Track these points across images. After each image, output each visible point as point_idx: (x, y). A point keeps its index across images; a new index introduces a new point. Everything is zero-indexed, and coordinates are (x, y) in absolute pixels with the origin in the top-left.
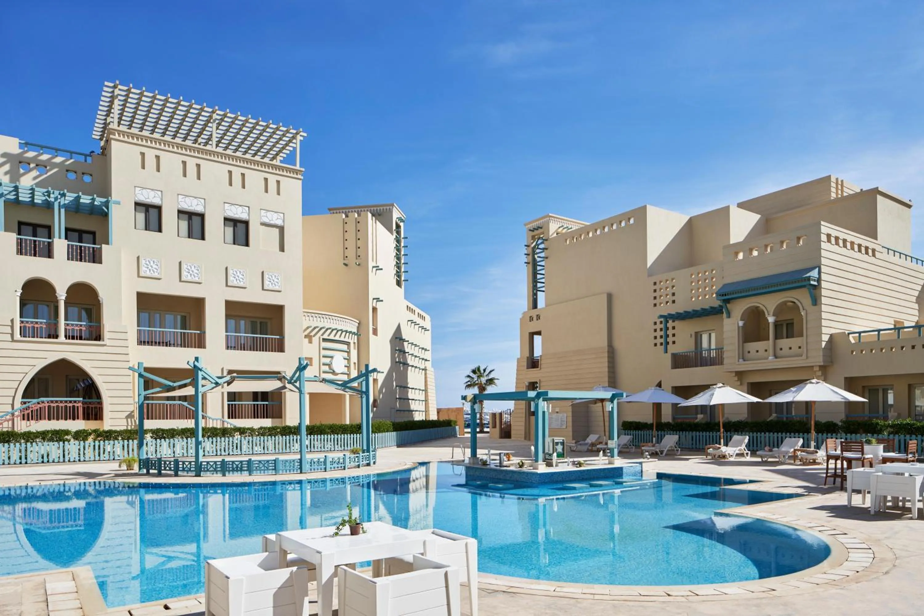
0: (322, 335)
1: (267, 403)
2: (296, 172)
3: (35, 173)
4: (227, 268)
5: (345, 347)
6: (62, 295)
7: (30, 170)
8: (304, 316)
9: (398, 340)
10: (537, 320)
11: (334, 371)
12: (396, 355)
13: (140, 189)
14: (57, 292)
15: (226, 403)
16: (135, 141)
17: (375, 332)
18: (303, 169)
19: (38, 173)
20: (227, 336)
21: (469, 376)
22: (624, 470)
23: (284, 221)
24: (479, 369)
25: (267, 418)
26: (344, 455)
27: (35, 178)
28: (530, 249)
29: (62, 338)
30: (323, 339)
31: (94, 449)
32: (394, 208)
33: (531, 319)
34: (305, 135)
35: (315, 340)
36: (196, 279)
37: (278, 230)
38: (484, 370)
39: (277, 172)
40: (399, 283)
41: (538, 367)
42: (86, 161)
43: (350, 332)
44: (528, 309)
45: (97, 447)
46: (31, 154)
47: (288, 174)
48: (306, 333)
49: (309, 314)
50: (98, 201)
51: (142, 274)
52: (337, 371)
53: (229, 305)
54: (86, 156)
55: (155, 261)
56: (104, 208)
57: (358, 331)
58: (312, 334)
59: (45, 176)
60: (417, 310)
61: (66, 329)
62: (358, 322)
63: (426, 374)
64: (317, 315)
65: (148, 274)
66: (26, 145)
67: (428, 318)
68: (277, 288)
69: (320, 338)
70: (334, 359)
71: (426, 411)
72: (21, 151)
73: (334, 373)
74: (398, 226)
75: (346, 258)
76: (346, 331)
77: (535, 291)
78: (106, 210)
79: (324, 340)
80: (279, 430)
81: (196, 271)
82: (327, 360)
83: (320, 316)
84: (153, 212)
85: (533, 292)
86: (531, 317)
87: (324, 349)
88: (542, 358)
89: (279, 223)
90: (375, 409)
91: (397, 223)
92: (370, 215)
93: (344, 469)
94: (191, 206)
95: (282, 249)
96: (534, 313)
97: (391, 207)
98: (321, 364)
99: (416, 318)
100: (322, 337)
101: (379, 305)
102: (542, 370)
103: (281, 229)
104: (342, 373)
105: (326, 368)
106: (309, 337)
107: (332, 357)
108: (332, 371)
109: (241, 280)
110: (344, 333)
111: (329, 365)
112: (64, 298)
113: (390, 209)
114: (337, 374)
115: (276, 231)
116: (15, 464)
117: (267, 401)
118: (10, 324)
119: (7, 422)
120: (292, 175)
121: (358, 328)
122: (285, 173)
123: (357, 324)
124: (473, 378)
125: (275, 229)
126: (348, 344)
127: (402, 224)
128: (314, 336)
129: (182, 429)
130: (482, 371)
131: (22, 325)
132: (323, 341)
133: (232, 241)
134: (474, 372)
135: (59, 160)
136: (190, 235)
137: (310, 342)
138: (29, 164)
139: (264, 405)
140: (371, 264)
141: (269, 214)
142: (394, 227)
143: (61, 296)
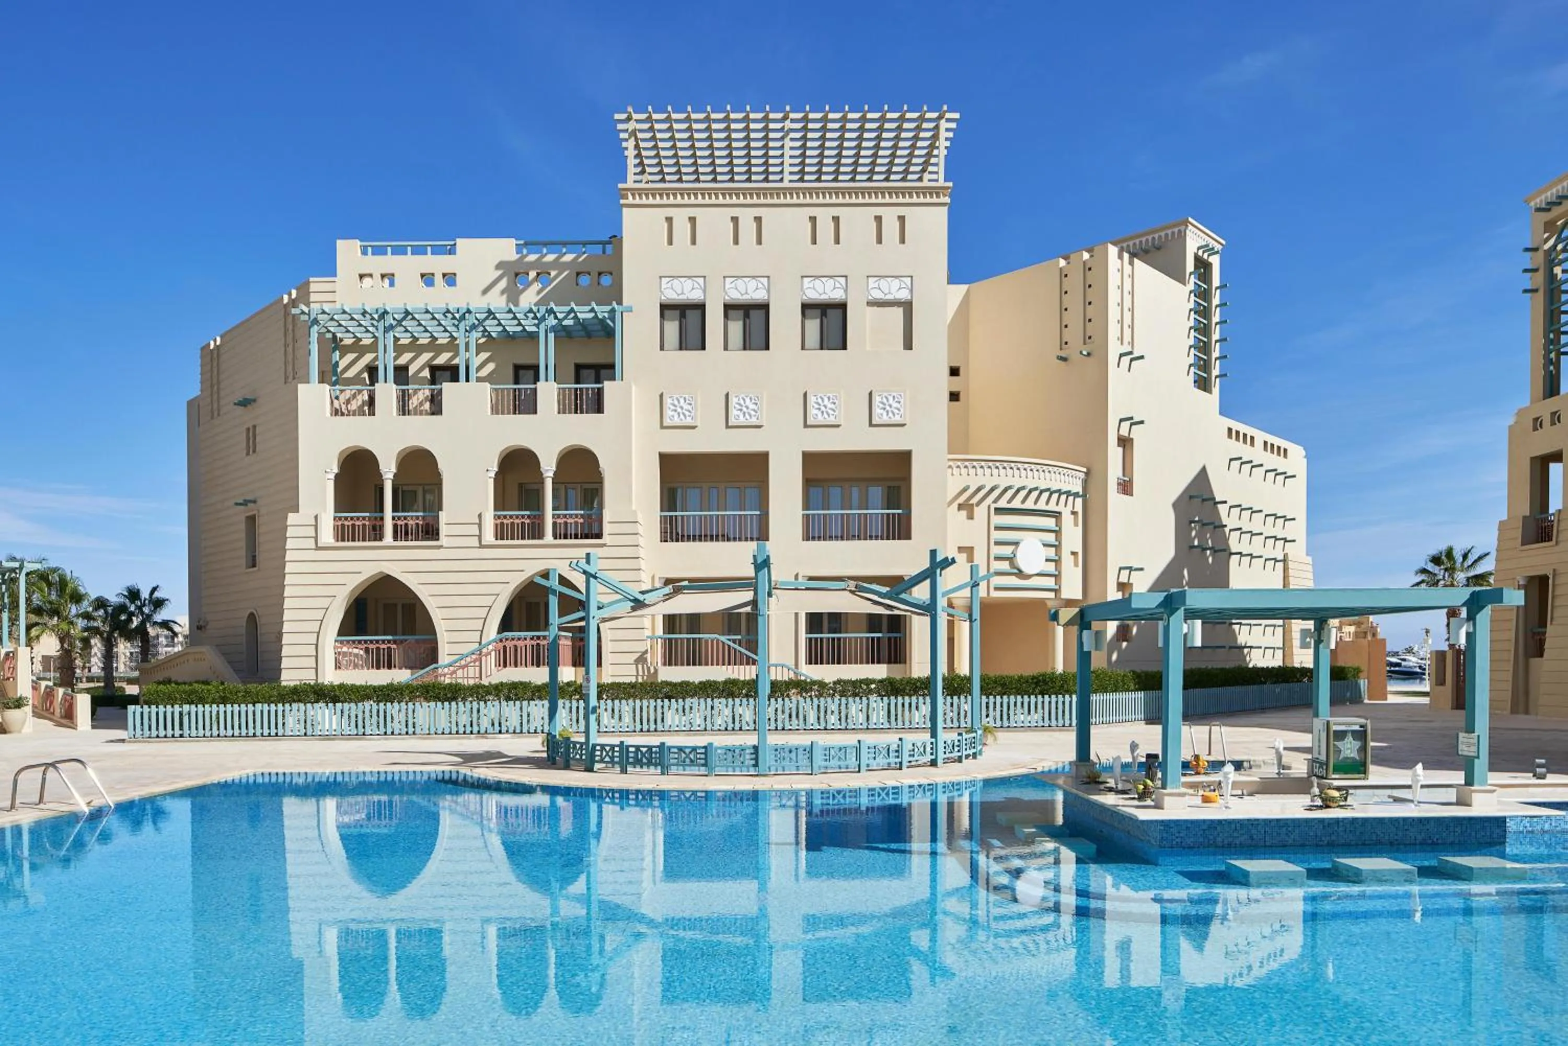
0: (995, 502)
1: (880, 635)
2: (936, 191)
3: (536, 286)
4: (805, 395)
5: (1050, 523)
6: (548, 467)
7: (529, 284)
8: (950, 467)
9: (1197, 501)
10: (1553, 423)
11: (1020, 571)
12: (1194, 533)
13: (668, 279)
14: (542, 465)
15: (803, 636)
16: (658, 200)
17: (1126, 487)
18: (950, 184)
19: (540, 286)
20: (806, 518)
21: (1424, 571)
22: (1511, 826)
23: (911, 291)
24: (1449, 553)
25: (879, 662)
26: (901, 739)
27: (539, 293)
28: (1540, 257)
29: (549, 537)
30: (996, 509)
31: (571, 711)
32: (1190, 227)
33: (1537, 423)
34: (956, 116)
35: (980, 512)
36: (753, 421)
37: (901, 310)
38: (1465, 556)
39: (901, 200)
40: (1203, 384)
41: (1550, 540)
42: (604, 252)
43: (1068, 493)
44: (1533, 401)
45: (574, 709)
46: (532, 258)
47: (922, 200)
48: (961, 500)
49: (967, 463)
50: (602, 311)
51: (667, 422)
52: (1027, 570)
53: (810, 459)
54: (604, 243)
55: (687, 396)
56: (609, 321)
57: (1085, 488)
58: (974, 501)
59: (549, 288)
60: (1261, 436)
61: (554, 524)
62: (1085, 470)
63: (1285, 569)
64: (983, 464)
65: (677, 421)
66: (529, 244)
67: (1297, 452)
68: (897, 419)
69: (989, 507)
70: (1021, 546)
71: (1283, 649)
72: (519, 256)
73: (1020, 574)
74: (1203, 266)
75: (1064, 346)
76: (1059, 492)
77: (1553, 355)
78: (611, 324)
79: (999, 511)
80: (873, 686)
81: (752, 406)
82: (1007, 551)
83: (990, 464)
84: (692, 315)
85: (1546, 356)
86: (1536, 420)
87: (998, 528)
88: (1562, 516)
89: (904, 295)
90: (1125, 644)
91: (1197, 259)
92: (1113, 250)
93: (900, 769)
94: (746, 293)
95: (908, 345)
96: (1546, 408)
97: (1183, 228)
98: (992, 558)
99: (1257, 454)
100: (993, 506)
101: (1137, 433)
102: (1561, 545)
103: (907, 306)
104: (1038, 575)
105: (1005, 566)
106: (967, 508)
107: (1016, 544)
108: (1016, 571)
109: (831, 412)
110: (1055, 496)
111: (1011, 559)
112: (551, 474)
113: (1180, 231)
114: (1029, 577)
115: (899, 312)
116: (443, 733)
117: (880, 632)
118: (478, 521)
119: (461, 670)
120: (928, 200)
121: (1085, 483)
122: (915, 200)
123: (1082, 476)
124: (1435, 575)
125: (895, 309)
126: (1057, 515)
127: (1215, 260)
128: (978, 504)
129: (700, 683)
130: (1459, 559)
131: (499, 521)
132: (995, 514)
133: (818, 345)
134: (1436, 560)
135: (568, 258)
136: (747, 345)
137: (971, 517)
138: (528, 274)
139: (873, 639)
140: (1114, 349)
141: (883, 283)
142: (1190, 266)
143: (547, 471)
